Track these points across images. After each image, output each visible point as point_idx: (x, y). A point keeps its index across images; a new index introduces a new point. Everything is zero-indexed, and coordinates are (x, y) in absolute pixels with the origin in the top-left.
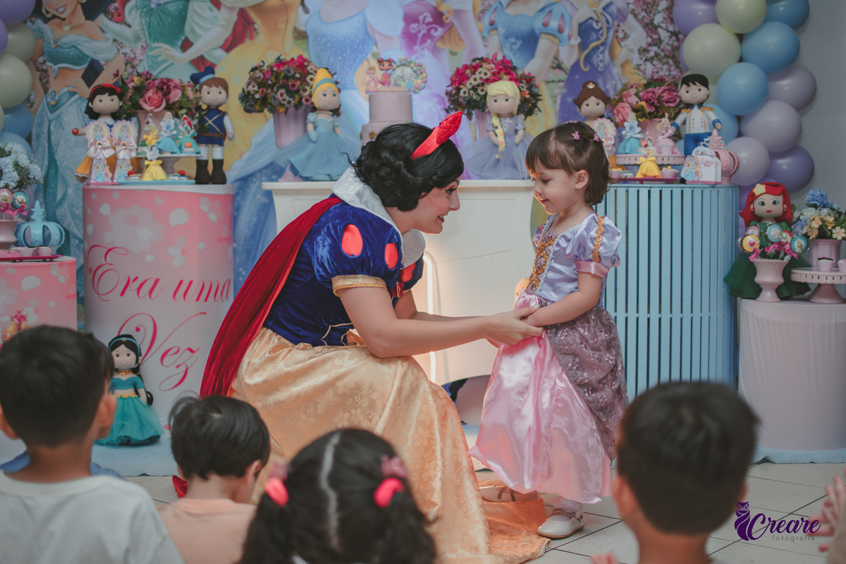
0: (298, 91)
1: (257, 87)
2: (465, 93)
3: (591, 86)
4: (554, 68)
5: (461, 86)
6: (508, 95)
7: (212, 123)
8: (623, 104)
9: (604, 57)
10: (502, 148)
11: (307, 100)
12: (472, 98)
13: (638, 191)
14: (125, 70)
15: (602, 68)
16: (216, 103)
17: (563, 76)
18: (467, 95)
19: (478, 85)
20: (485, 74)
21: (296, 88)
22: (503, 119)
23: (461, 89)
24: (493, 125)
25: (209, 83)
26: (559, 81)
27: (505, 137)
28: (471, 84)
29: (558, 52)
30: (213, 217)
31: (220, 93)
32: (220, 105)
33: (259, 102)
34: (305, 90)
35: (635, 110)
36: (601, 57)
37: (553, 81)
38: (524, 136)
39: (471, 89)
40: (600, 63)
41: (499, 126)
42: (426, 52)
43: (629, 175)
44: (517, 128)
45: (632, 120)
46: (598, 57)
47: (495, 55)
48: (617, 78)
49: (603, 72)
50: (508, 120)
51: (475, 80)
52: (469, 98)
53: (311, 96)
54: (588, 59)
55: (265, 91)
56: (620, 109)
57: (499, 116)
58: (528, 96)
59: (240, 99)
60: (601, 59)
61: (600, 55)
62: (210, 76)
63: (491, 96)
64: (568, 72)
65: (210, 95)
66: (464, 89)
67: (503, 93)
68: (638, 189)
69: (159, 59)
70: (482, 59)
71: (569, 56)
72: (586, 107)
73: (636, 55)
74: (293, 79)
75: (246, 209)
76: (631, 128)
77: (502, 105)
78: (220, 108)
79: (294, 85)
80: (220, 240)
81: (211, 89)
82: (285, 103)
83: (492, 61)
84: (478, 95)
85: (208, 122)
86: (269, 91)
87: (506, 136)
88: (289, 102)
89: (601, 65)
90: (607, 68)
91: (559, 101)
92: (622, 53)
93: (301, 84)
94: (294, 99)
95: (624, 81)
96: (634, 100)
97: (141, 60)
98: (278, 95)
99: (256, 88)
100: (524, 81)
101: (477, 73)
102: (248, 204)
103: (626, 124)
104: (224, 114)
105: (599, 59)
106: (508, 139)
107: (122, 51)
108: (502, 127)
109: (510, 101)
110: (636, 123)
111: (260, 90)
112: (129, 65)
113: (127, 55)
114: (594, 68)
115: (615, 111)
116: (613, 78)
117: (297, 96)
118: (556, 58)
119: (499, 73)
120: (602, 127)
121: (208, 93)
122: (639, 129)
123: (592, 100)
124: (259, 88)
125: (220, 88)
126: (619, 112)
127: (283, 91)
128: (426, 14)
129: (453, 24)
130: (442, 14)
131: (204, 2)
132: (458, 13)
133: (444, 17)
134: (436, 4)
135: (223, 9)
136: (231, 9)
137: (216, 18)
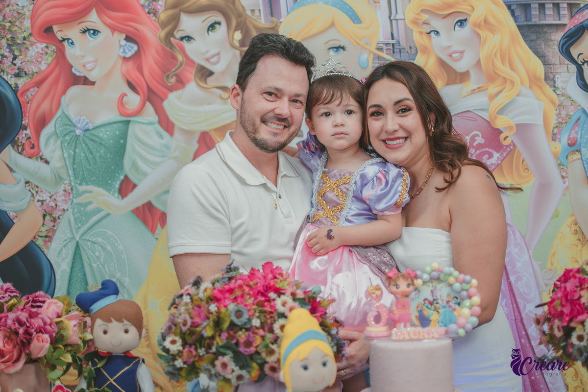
1: (179, 342)
7: (114, 384)
11: (274, 370)
14: (43, 224)
16: (119, 349)
21: (253, 349)
25: (108, 316)
31: (126, 331)
34: (271, 352)
62: (110, 300)
69: (90, 208)
74: (247, 330)
78: (134, 353)
79: (249, 344)
81: (109, 325)
94: (250, 371)
97: (64, 210)
99: (179, 345)
107: (37, 198)
111: (186, 349)
112: (48, 218)
113: (45, 203)
117: (254, 365)
121: (105, 332)
124: (184, 346)
125: (126, 322)
128: (475, 132)
129: (514, 145)
130: (499, 132)
131: (150, 123)
132: (522, 129)
133: (502, 136)
134: (490, 117)
135: (177, 133)
136: (188, 133)
137: (167, 147)
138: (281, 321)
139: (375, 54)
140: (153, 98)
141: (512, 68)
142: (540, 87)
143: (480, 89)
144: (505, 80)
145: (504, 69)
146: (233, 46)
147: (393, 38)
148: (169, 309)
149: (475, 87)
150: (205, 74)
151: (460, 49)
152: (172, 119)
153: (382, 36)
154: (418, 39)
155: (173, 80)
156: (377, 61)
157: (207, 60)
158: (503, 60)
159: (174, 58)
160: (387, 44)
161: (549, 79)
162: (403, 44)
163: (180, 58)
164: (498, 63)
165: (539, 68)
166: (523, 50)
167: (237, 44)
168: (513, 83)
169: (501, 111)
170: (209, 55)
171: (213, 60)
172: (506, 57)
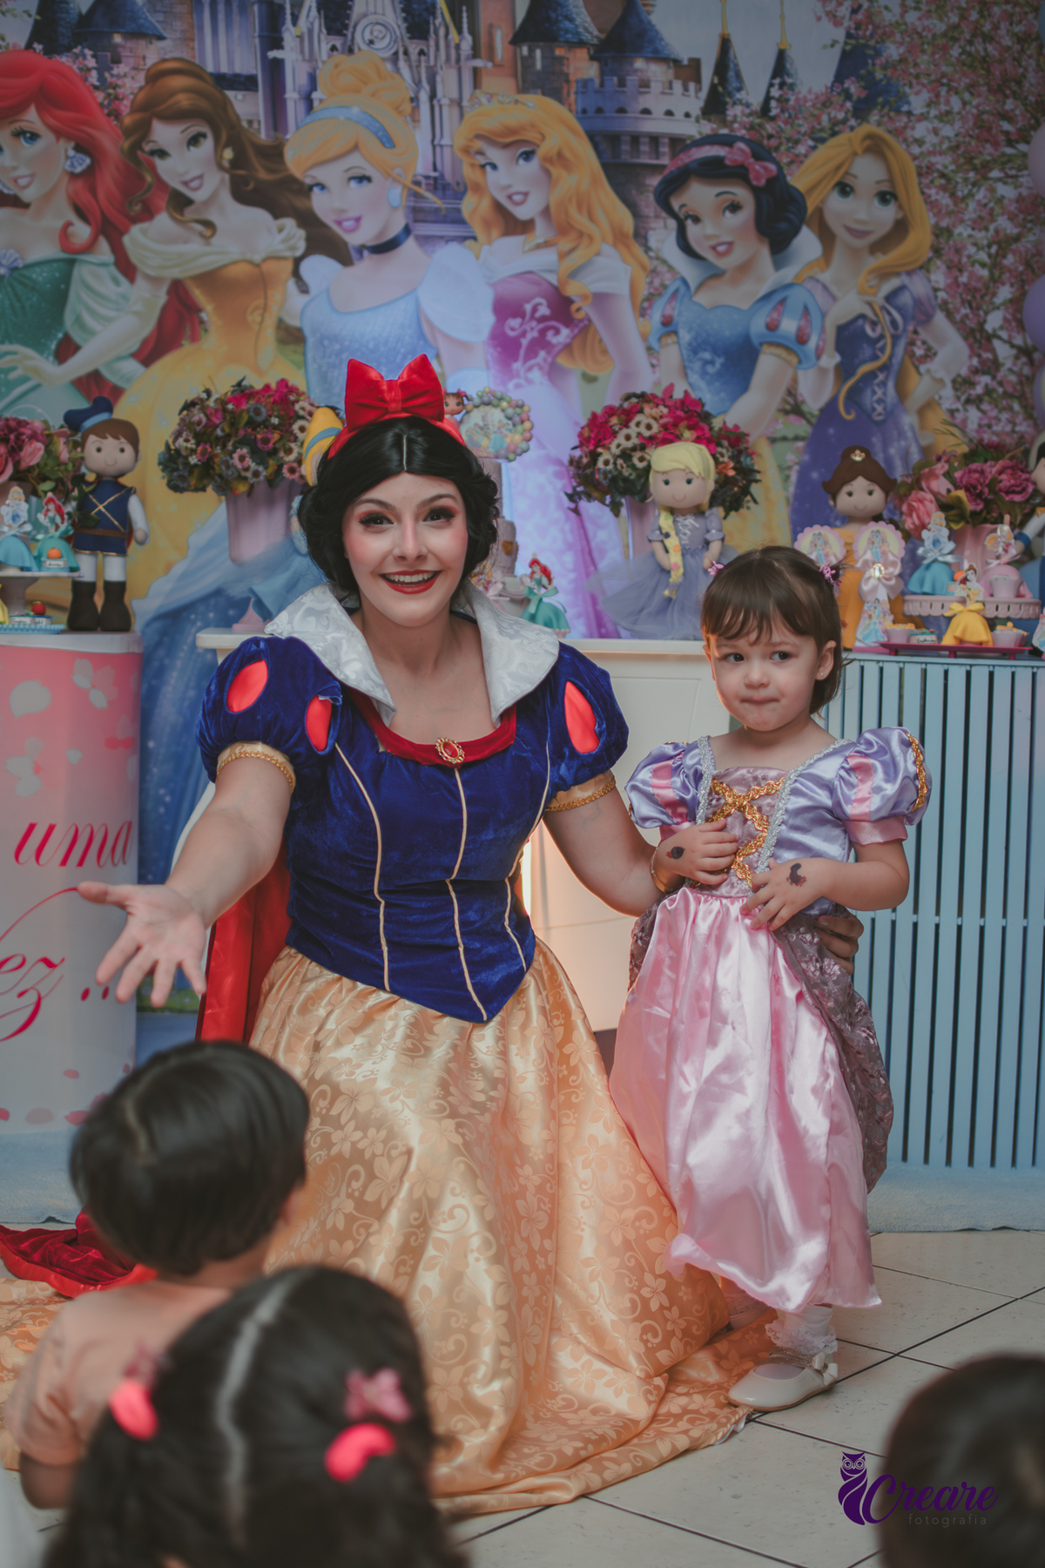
0: (274, 452)
1: (193, 441)
2: (606, 463)
3: (858, 457)
4: (786, 412)
5: (600, 450)
6: (692, 473)
7: (103, 510)
8: (921, 494)
9: (884, 394)
10: (676, 576)
11: (292, 471)
12: (620, 473)
13: (946, 673)
15: (880, 414)
16: (112, 470)
17: (803, 428)
18: (611, 467)
19: (634, 449)
20: (649, 427)
21: (271, 445)
22: (680, 519)
23: (600, 454)
24: (660, 529)
25: (100, 431)
26: (797, 438)
27: (683, 555)
28: (618, 446)
29: (795, 381)
30: (99, 699)
31: (122, 450)
32: (122, 474)
33: (196, 472)
34: (289, 451)
35: (944, 507)
36: (879, 392)
37: (785, 439)
38: (722, 554)
39: (619, 456)
40: (876, 406)
41: (672, 533)
42: (536, 375)
43: (928, 638)
44: (708, 537)
45: (937, 528)
46: (874, 393)
47: (670, 388)
48: (909, 434)
49: (884, 421)
50: (690, 521)
51: (628, 438)
52: (615, 473)
53: (299, 461)
54: (854, 397)
55: (209, 450)
56: (915, 504)
57: (672, 511)
58: (731, 473)
59: (160, 464)
60: (880, 396)
61: (876, 389)
62: (103, 417)
63: (658, 472)
64: (814, 420)
65: (103, 454)
66: (606, 456)
67: (682, 467)
68: (946, 667)
69: (13, 376)
70: (643, 397)
71: (816, 390)
72: (847, 497)
73: (948, 392)
74: (266, 427)
75: (175, 674)
76: (936, 542)
77: (680, 492)
78: (122, 480)
79: (266, 441)
80: (112, 743)
81: (104, 441)
82: (249, 474)
83: (663, 400)
84: (634, 467)
85: (97, 507)
86: (218, 450)
87: (685, 552)
88: (256, 474)
89: (879, 409)
90: (890, 414)
91: (794, 477)
92: (920, 387)
93: (280, 439)
94: (266, 468)
95: (924, 443)
96: (941, 485)
98: (236, 460)
99: (192, 445)
100: (726, 443)
101: (632, 424)
102: (179, 663)
103: (925, 534)
104: (130, 491)
105: (875, 398)
106: (688, 557)
108: (677, 534)
109: (695, 483)
110: (946, 532)
111: (200, 448)
114: (865, 414)
115: (905, 508)
116: (901, 435)
117: (271, 462)
118: (791, 392)
119: (676, 425)
120: (877, 541)
121: (99, 450)
122: (951, 546)
123: (860, 484)
124: (198, 444)
125: (123, 440)
126: (911, 509)
127: (245, 451)
128: (538, 300)
129: (590, 321)
130: (569, 301)
131: (103, 265)
132: (601, 299)
133: (574, 307)
134: (559, 280)
135: (140, 281)
136: (155, 280)
137: (125, 297)
138: (300, 423)
139: (409, 189)
140: (111, 230)
141: (591, 218)
142: (627, 246)
143: (547, 244)
144: (581, 234)
145: (580, 220)
146: (221, 167)
147: (435, 169)
148: (180, 413)
149: (541, 240)
150: (180, 203)
151: (523, 189)
152: (134, 259)
153: (422, 167)
154: (469, 173)
155: (138, 208)
156: (412, 199)
157: (186, 184)
158: (579, 207)
159: (142, 179)
160: (427, 177)
161: (640, 236)
162: (448, 177)
163: (149, 178)
164: (573, 211)
165: (627, 221)
166: (607, 197)
167: (226, 164)
168: (591, 239)
169: (574, 274)
170: (188, 177)
171: (194, 184)
172: (584, 204)
